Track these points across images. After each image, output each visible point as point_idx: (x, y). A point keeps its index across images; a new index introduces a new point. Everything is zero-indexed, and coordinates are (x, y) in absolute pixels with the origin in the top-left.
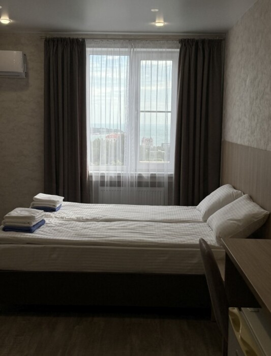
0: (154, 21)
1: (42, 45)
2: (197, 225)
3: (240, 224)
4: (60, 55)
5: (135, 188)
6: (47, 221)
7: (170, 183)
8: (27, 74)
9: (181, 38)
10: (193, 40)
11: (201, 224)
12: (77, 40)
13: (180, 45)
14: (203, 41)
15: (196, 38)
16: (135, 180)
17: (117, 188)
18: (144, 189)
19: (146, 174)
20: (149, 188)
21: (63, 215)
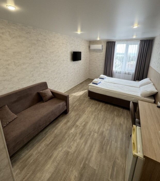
0: (133, 36)
1: (106, 43)
2: (136, 88)
3: (148, 92)
4: (109, 45)
5: (124, 74)
6: (101, 82)
7: (133, 74)
8: (102, 49)
9: (141, 39)
10: (144, 40)
11: (138, 88)
12: (114, 42)
13: (140, 41)
14: (147, 40)
15: (145, 39)
16: (124, 73)
17: (119, 74)
18: (126, 75)
19: (127, 72)
20: (128, 75)
21: (105, 80)
